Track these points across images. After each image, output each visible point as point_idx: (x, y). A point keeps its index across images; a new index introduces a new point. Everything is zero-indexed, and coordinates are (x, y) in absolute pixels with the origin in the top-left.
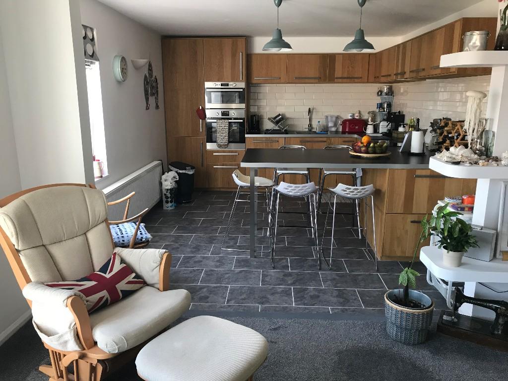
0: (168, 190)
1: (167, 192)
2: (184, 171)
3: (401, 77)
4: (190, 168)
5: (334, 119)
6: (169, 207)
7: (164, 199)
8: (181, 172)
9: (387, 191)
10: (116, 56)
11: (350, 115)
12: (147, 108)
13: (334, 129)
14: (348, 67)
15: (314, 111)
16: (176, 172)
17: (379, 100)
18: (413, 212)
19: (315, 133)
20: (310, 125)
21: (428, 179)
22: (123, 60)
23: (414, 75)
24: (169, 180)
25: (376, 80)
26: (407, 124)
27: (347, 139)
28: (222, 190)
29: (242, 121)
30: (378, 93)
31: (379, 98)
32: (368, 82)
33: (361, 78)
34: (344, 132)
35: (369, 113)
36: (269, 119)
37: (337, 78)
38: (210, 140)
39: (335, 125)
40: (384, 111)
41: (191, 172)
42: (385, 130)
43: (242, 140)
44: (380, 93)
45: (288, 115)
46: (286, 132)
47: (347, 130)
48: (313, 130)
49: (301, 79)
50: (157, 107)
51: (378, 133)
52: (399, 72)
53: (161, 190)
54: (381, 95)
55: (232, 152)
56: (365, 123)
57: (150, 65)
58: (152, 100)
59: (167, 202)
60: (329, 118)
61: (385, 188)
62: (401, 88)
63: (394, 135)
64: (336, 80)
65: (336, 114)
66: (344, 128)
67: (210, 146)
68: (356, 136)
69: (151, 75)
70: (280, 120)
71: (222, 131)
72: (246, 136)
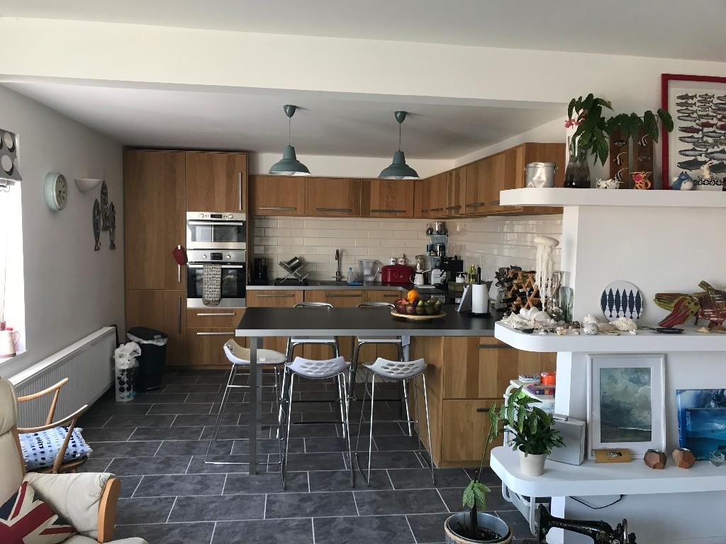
0: (123, 371)
1: (122, 375)
2: (150, 342)
3: (455, 212)
4: (160, 336)
5: (371, 265)
6: (124, 397)
7: (118, 386)
8: (145, 342)
9: (442, 368)
10: (49, 174)
11: (392, 259)
12: (97, 249)
13: (371, 279)
14: (387, 197)
15: (344, 254)
16: (138, 343)
17: (429, 241)
18: (480, 397)
19: (346, 283)
20: (339, 273)
21: (496, 350)
22: (61, 179)
23: (472, 210)
24: (126, 356)
25: (424, 214)
26: (466, 274)
27: (389, 293)
28: (208, 368)
29: (241, 267)
30: (427, 231)
31: (430, 237)
32: (413, 217)
33: (405, 211)
34: (384, 283)
35: (417, 257)
36: (281, 264)
37: (373, 211)
38: (194, 293)
39: (373, 273)
40: (437, 256)
41: (161, 344)
42: (439, 281)
43: (242, 294)
44: (430, 231)
45: (308, 259)
46: (306, 283)
47: (389, 280)
48: (343, 280)
49: (324, 212)
50: (113, 246)
51: (430, 284)
52: (453, 205)
53: (113, 372)
54: (431, 234)
55: (226, 311)
56: (411, 271)
57: (104, 187)
58: (105, 237)
59: (122, 390)
60: (365, 264)
61: (440, 363)
62: (457, 225)
63: (451, 287)
64: (371, 214)
65: (374, 258)
66: (384, 277)
67: (192, 303)
68: (400, 288)
69: (104, 201)
70: (297, 265)
71: (211, 282)
72: (248, 288)
